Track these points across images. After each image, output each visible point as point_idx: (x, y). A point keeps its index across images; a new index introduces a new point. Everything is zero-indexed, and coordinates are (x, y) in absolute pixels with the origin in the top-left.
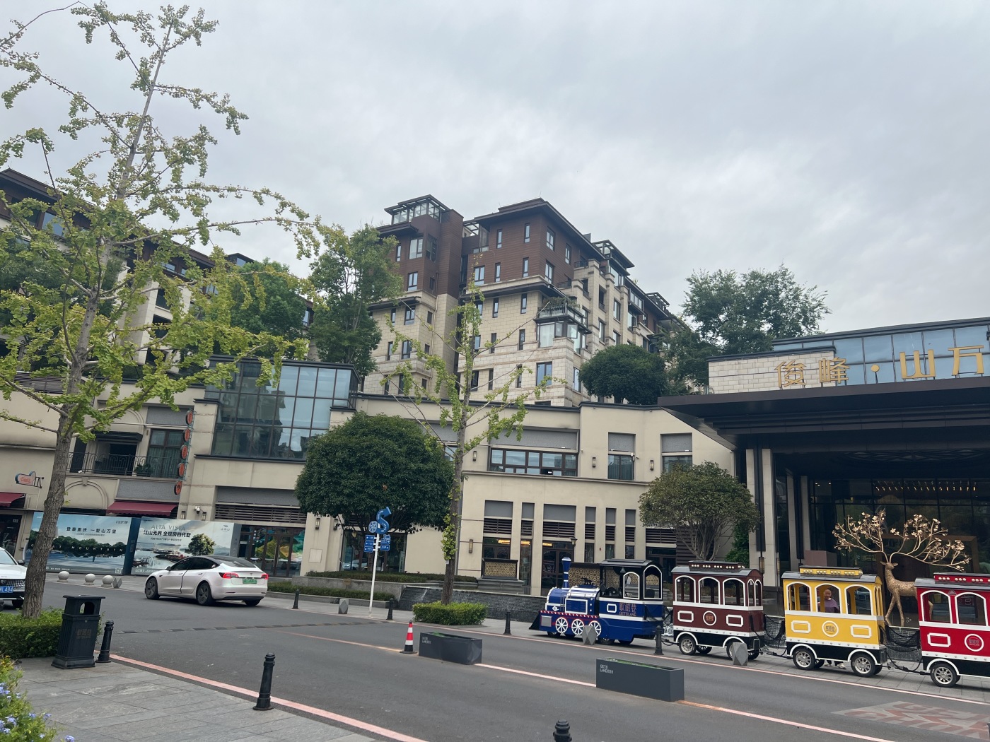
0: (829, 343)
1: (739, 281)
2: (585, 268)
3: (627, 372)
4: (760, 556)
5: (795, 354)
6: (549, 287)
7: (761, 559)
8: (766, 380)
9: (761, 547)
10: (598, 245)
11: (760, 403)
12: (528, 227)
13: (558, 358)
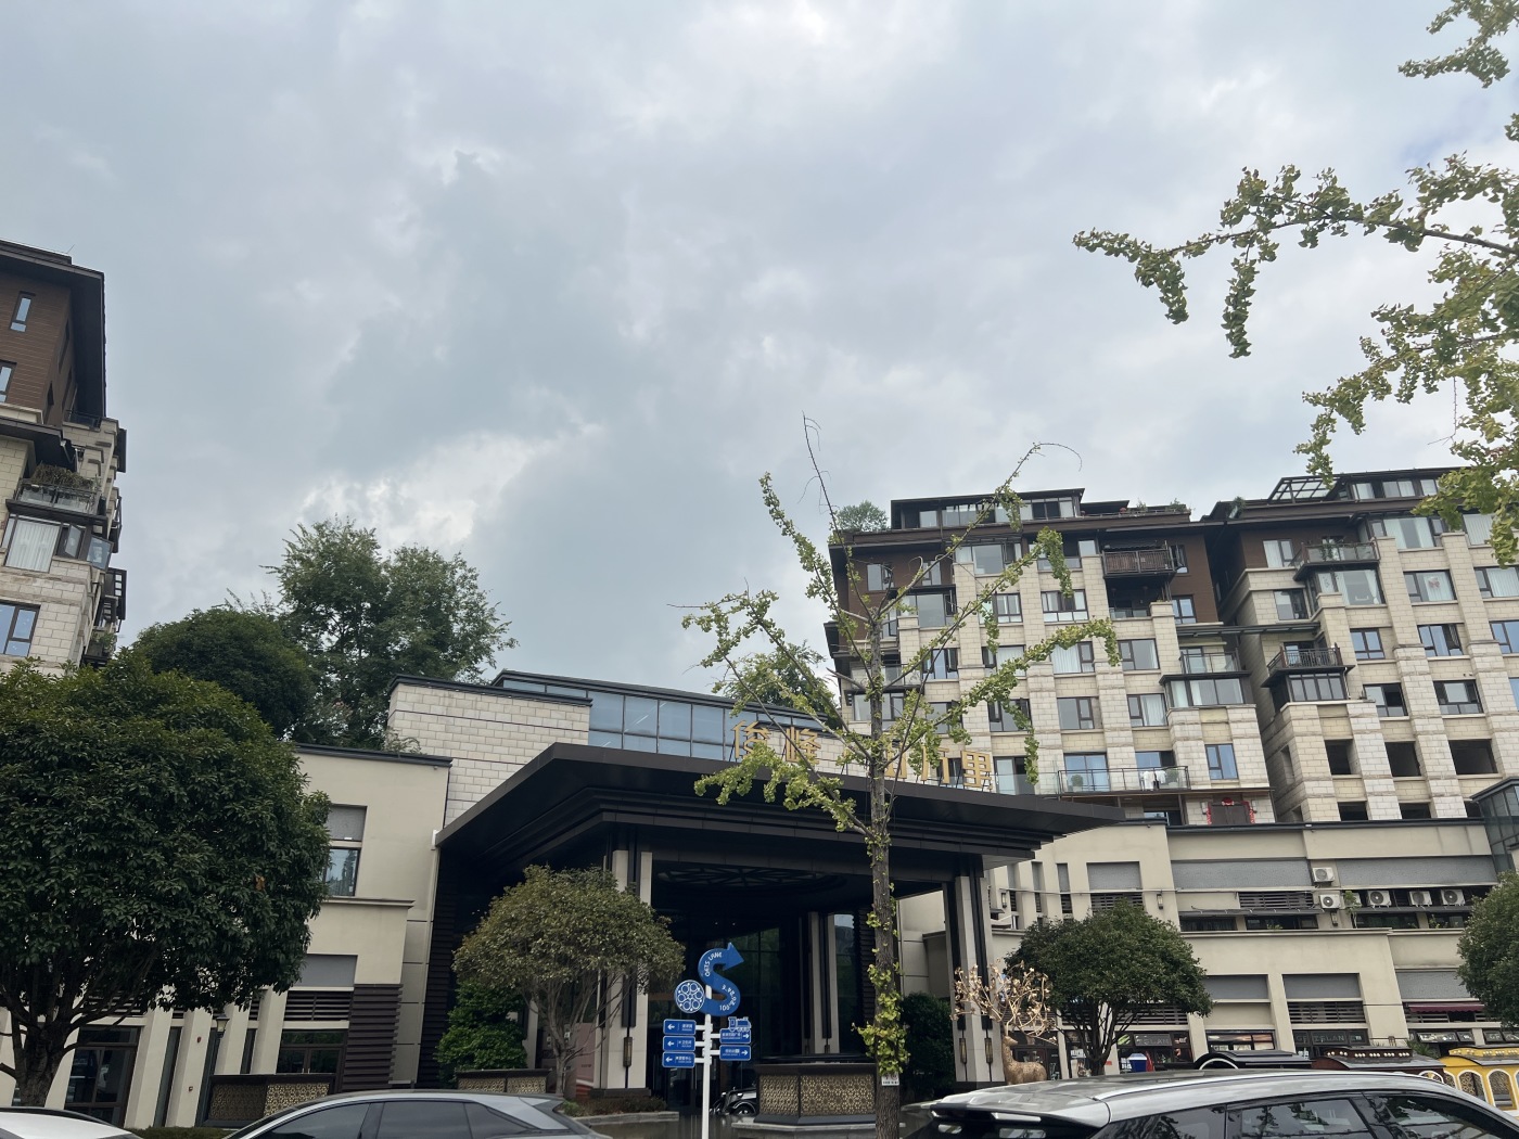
2: (91, 430)
4: (626, 1035)
6: (63, 444)
7: (628, 1040)
12: (25, 303)
13: (59, 602)
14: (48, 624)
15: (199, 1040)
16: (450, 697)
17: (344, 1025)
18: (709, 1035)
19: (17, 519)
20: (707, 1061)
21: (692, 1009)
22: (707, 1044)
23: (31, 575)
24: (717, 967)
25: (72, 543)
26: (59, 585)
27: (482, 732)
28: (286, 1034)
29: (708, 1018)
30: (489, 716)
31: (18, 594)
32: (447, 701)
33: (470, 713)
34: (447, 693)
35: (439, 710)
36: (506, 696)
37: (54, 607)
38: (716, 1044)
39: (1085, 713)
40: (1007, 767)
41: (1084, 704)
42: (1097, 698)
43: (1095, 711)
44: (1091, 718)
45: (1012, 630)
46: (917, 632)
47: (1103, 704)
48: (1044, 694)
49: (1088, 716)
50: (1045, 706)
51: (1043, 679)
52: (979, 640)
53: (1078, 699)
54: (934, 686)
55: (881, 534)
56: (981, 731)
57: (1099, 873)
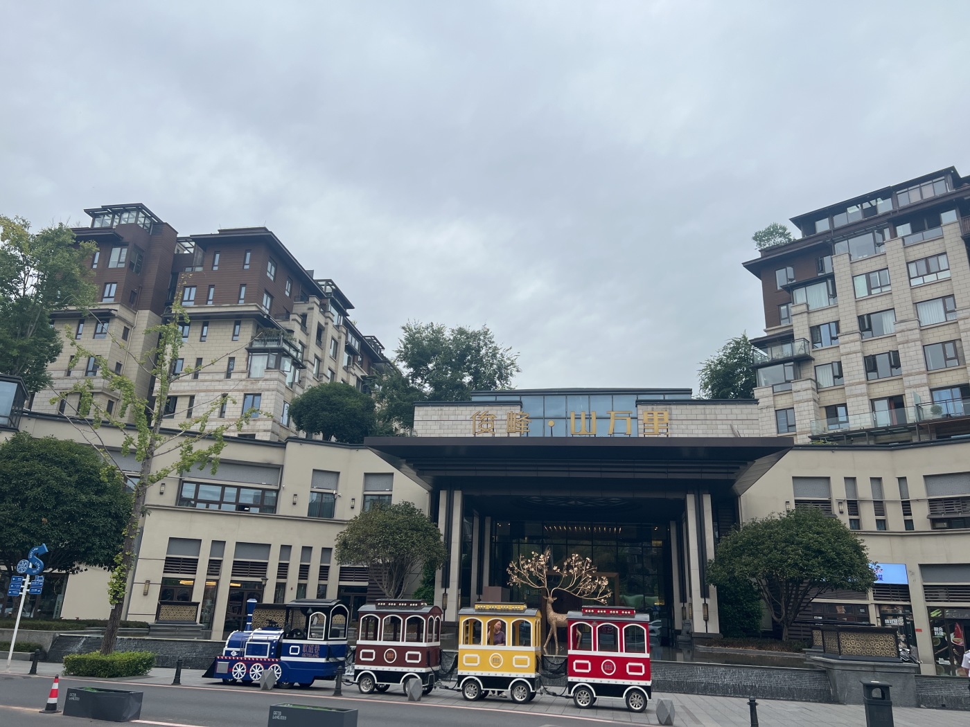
0: (517, 398)
1: (448, 334)
2: (305, 303)
3: (338, 410)
4: (444, 592)
5: (489, 406)
6: (265, 317)
7: (445, 595)
8: (463, 427)
9: (446, 584)
10: (320, 283)
11: (456, 448)
12: (249, 254)
13: (268, 390)
14: (266, 401)
15: (292, 589)
16: (441, 410)
17: (366, 584)
18: (27, 582)
19: (252, 355)
20: (24, 594)
21: (22, 572)
22: (25, 587)
23: (257, 380)
24: (36, 554)
25: (272, 362)
26: (268, 383)
27: (459, 427)
28: (340, 587)
29: (28, 576)
30: (462, 418)
31: (252, 390)
32: (440, 412)
33: (452, 418)
34: (439, 408)
35: (435, 418)
36: (471, 406)
37: (267, 393)
38: (29, 587)
39: (951, 354)
40: (883, 406)
41: (949, 347)
42: (960, 340)
43: (959, 351)
44: (956, 357)
45: (884, 298)
46: (806, 315)
47: (964, 344)
48: (910, 344)
49: (954, 356)
50: (911, 353)
51: (909, 332)
52: (855, 311)
53: (944, 343)
54: (822, 353)
55: (786, 245)
56: (858, 381)
57: (936, 484)
